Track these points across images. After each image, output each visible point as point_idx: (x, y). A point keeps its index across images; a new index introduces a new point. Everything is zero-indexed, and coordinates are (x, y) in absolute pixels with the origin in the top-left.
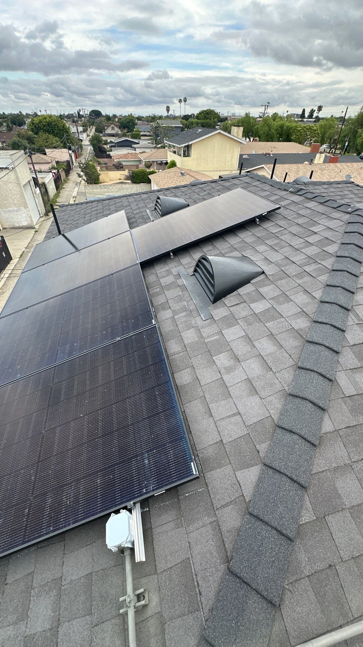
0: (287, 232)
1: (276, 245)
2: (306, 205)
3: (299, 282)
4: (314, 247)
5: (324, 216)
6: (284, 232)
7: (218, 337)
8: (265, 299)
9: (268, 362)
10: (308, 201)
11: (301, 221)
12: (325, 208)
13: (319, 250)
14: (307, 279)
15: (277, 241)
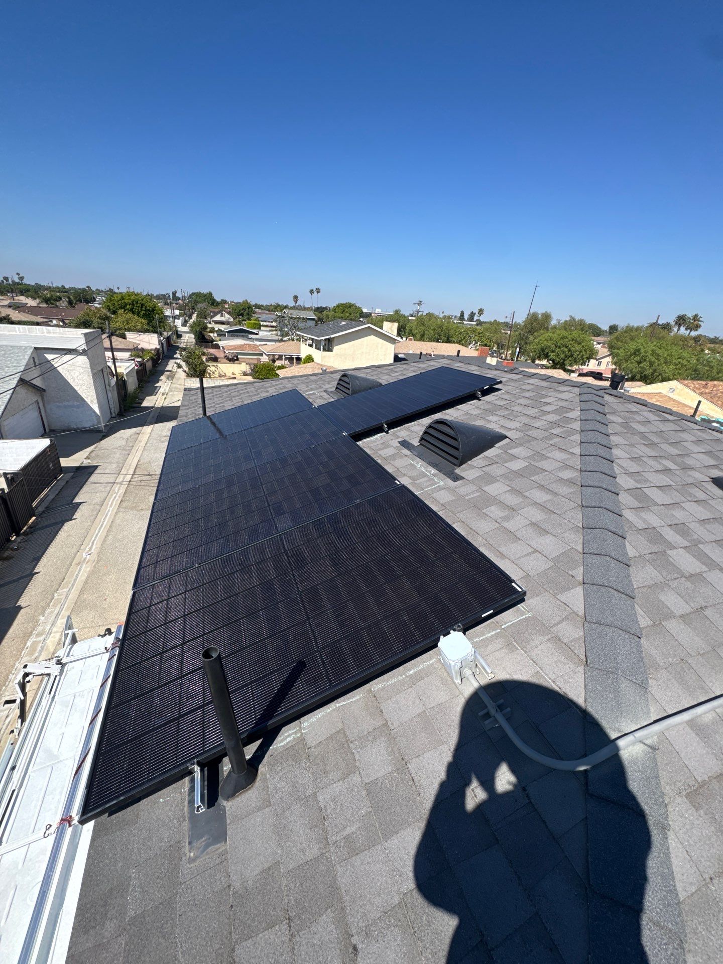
0: (516, 404)
1: (509, 414)
2: (527, 381)
3: (551, 442)
4: (552, 415)
5: (551, 390)
6: (513, 404)
7: (478, 494)
8: (519, 458)
9: (548, 507)
10: (529, 378)
11: (528, 394)
12: (548, 383)
13: (559, 417)
14: (557, 440)
15: (509, 412)
